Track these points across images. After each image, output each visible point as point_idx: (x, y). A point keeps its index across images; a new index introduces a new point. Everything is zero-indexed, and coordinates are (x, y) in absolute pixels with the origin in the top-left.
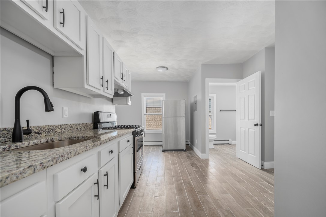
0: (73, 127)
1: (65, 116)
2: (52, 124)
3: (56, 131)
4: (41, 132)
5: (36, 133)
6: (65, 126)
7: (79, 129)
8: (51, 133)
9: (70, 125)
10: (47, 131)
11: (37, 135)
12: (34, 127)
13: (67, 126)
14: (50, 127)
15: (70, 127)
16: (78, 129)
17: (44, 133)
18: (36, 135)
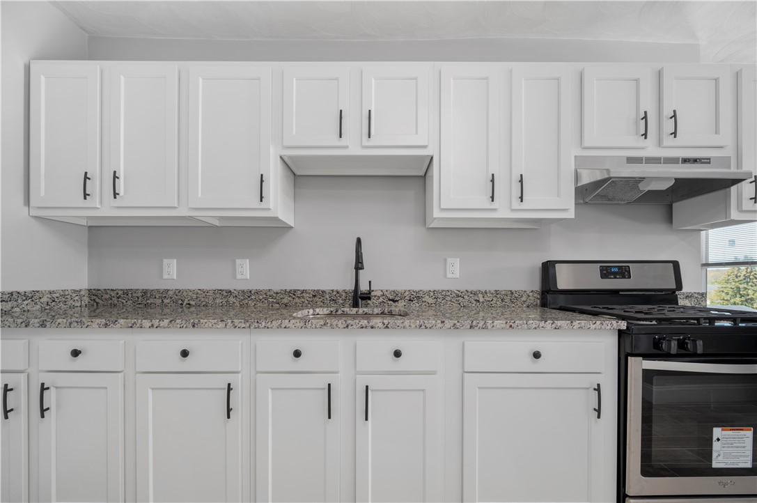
0: (466, 297)
1: (449, 275)
2: (417, 289)
3: (424, 300)
4: (397, 299)
5: (390, 300)
6: (444, 293)
7: (483, 302)
8: (414, 302)
9: (457, 292)
10: (408, 298)
11: (392, 302)
12: (387, 291)
13: (449, 293)
14: (413, 293)
15: (458, 296)
16: (481, 301)
17: (403, 301)
18: (390, 302)
